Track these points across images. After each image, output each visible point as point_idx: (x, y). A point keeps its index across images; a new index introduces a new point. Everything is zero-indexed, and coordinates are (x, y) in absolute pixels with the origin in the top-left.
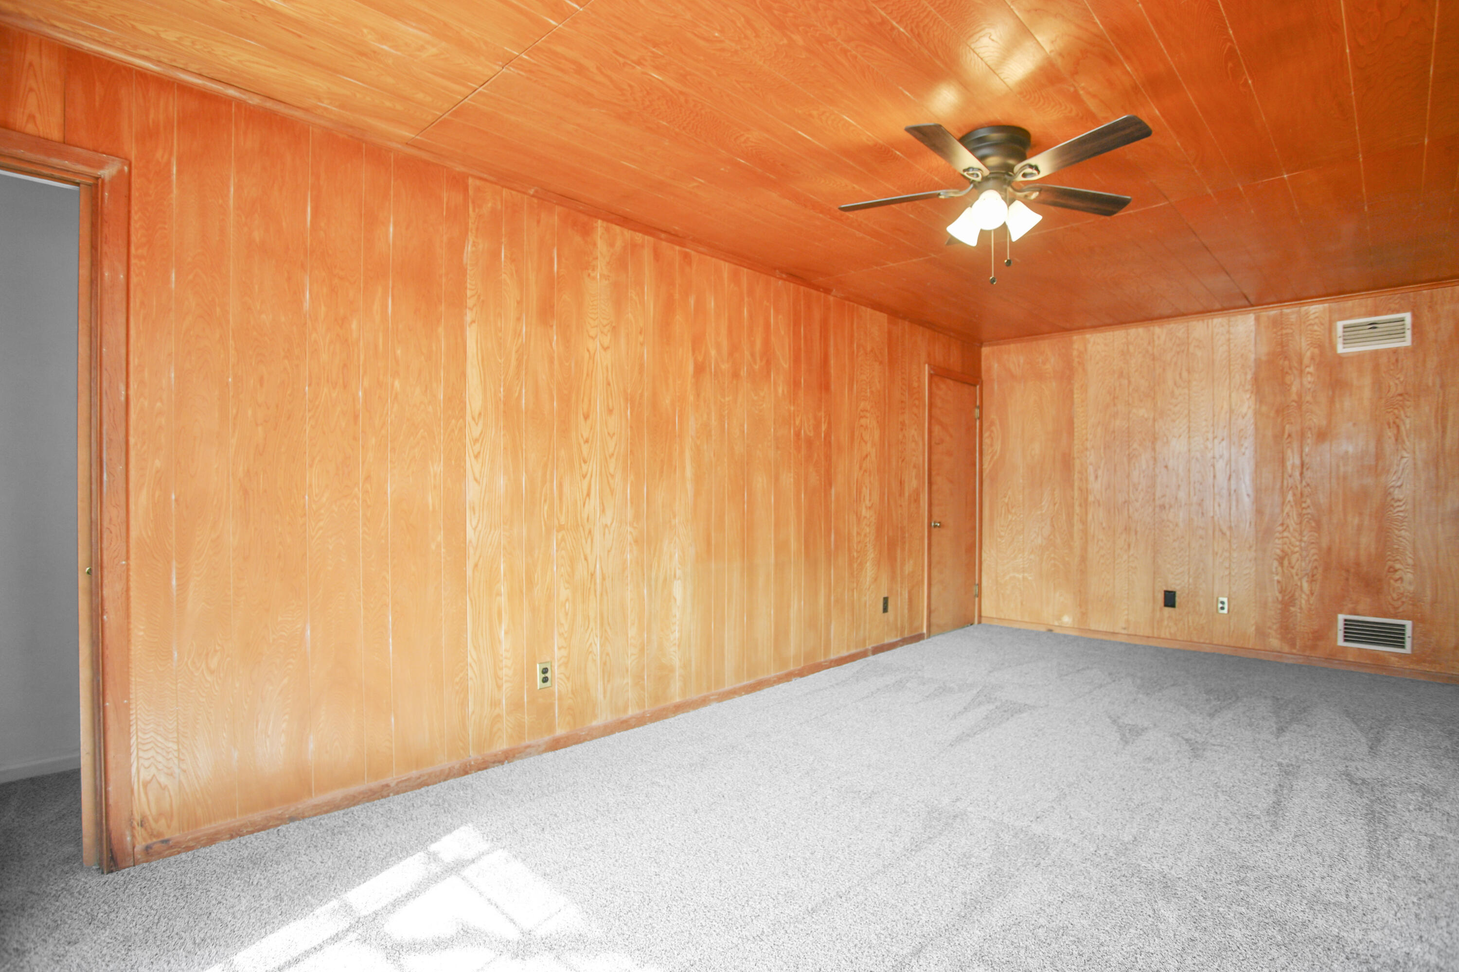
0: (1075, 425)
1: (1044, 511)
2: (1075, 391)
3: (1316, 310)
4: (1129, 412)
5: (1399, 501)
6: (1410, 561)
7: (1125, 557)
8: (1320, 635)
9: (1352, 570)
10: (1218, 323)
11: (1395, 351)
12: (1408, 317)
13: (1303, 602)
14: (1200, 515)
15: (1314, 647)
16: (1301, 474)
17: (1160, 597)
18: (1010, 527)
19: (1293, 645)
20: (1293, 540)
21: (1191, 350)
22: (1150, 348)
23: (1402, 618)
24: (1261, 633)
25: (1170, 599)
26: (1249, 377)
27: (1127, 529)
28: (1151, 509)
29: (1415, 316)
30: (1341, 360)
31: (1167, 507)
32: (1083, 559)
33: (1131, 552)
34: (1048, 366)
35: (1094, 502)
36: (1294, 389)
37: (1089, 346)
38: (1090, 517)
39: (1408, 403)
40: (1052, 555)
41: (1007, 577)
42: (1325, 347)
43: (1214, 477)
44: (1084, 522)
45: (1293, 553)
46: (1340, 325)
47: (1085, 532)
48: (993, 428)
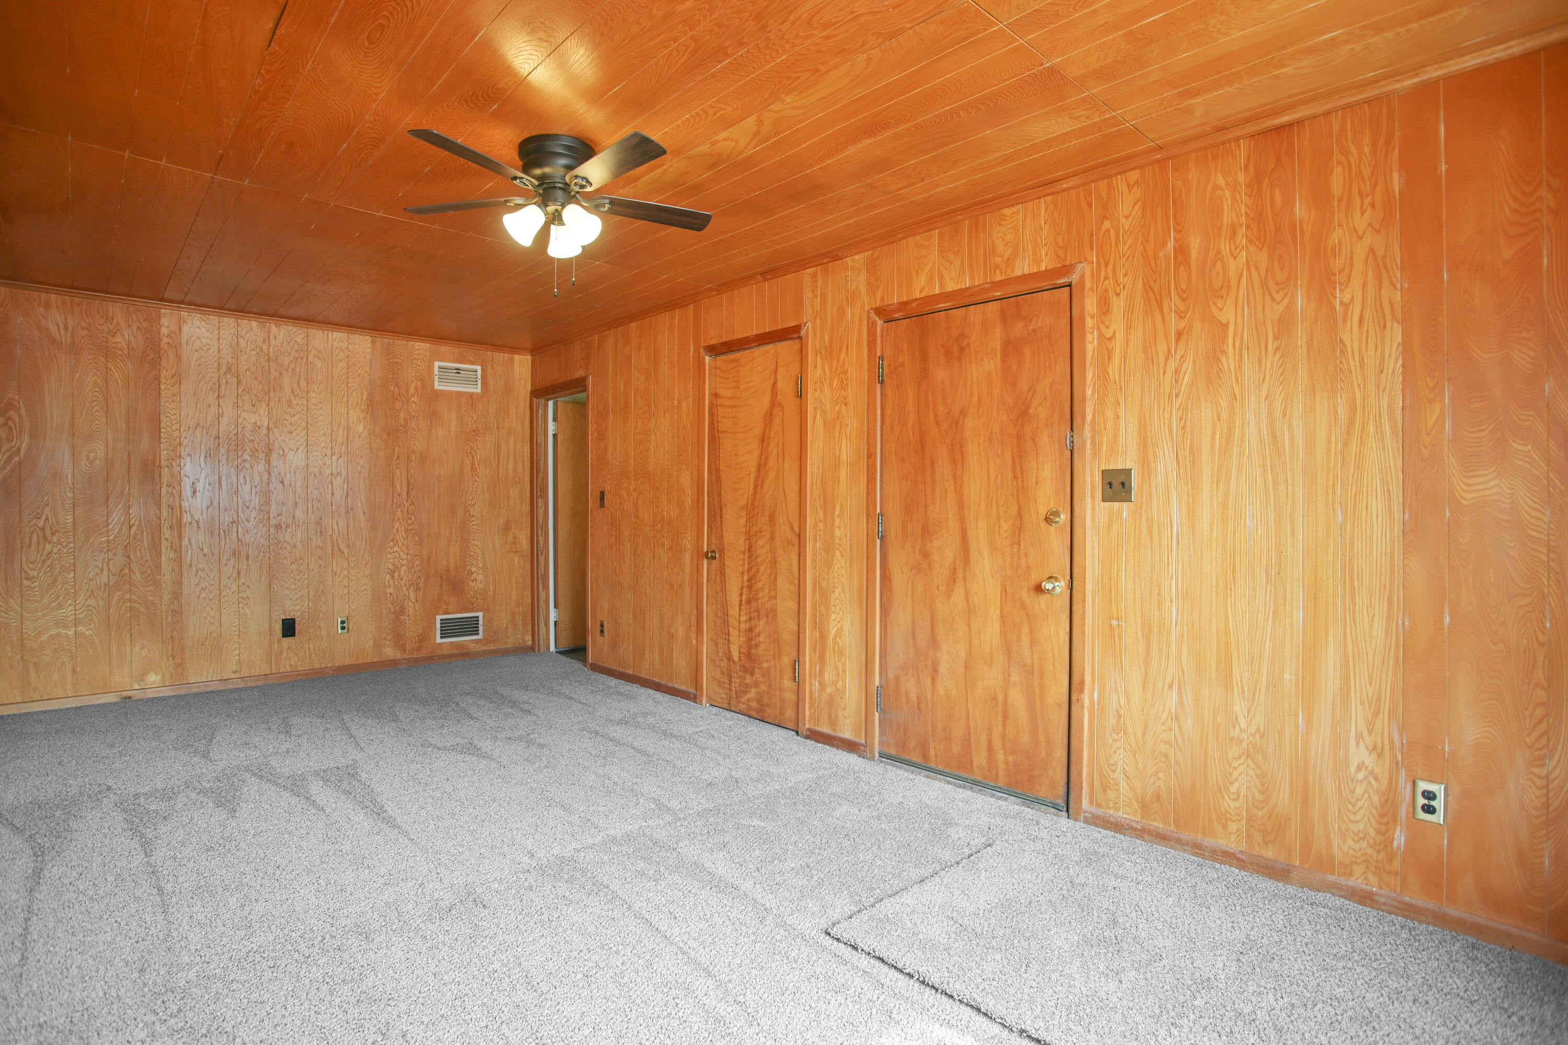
0: (163, 425)
1: (111, 538)
2: (163, 381)
3: (421, 347)
4: (238, 416)
5: (474, 516)
6: (481, 565)
7: (234, 587)
8: (424, 638)
9: (445, 577)
10: (338, 337)
11: (471, 395)
12: (479, 368)
13: (411, 609)
14: (319, 534)
15: (419, 648)
16: (408, 493)
17: (278, 627)
18: (48, 562)
19: (404, 649)
20: (402, 553)
21: (311, 358)
22: (265, 347)
23: (473, 611)
24: (378, 646)
25: (289, 628)
26: (365, 397)
27: (236, 554)
28: (265, 530)
29: (483, 369)
30: (437, 394)
31: (284, 526)
32: (177, 596)
33: (242, 581)
34: (119, 339)
35: (190, 523)
36: (402, 415)
37: (186, 328)
38: (185, 542)
39: (478, 438)
40: (128, 596)
41: (45, 637)
42: (426, 381)
43: (333, 494)
44: (177, 549)
45: (402, 566)
46: (437, 364)
47: (179, 561)
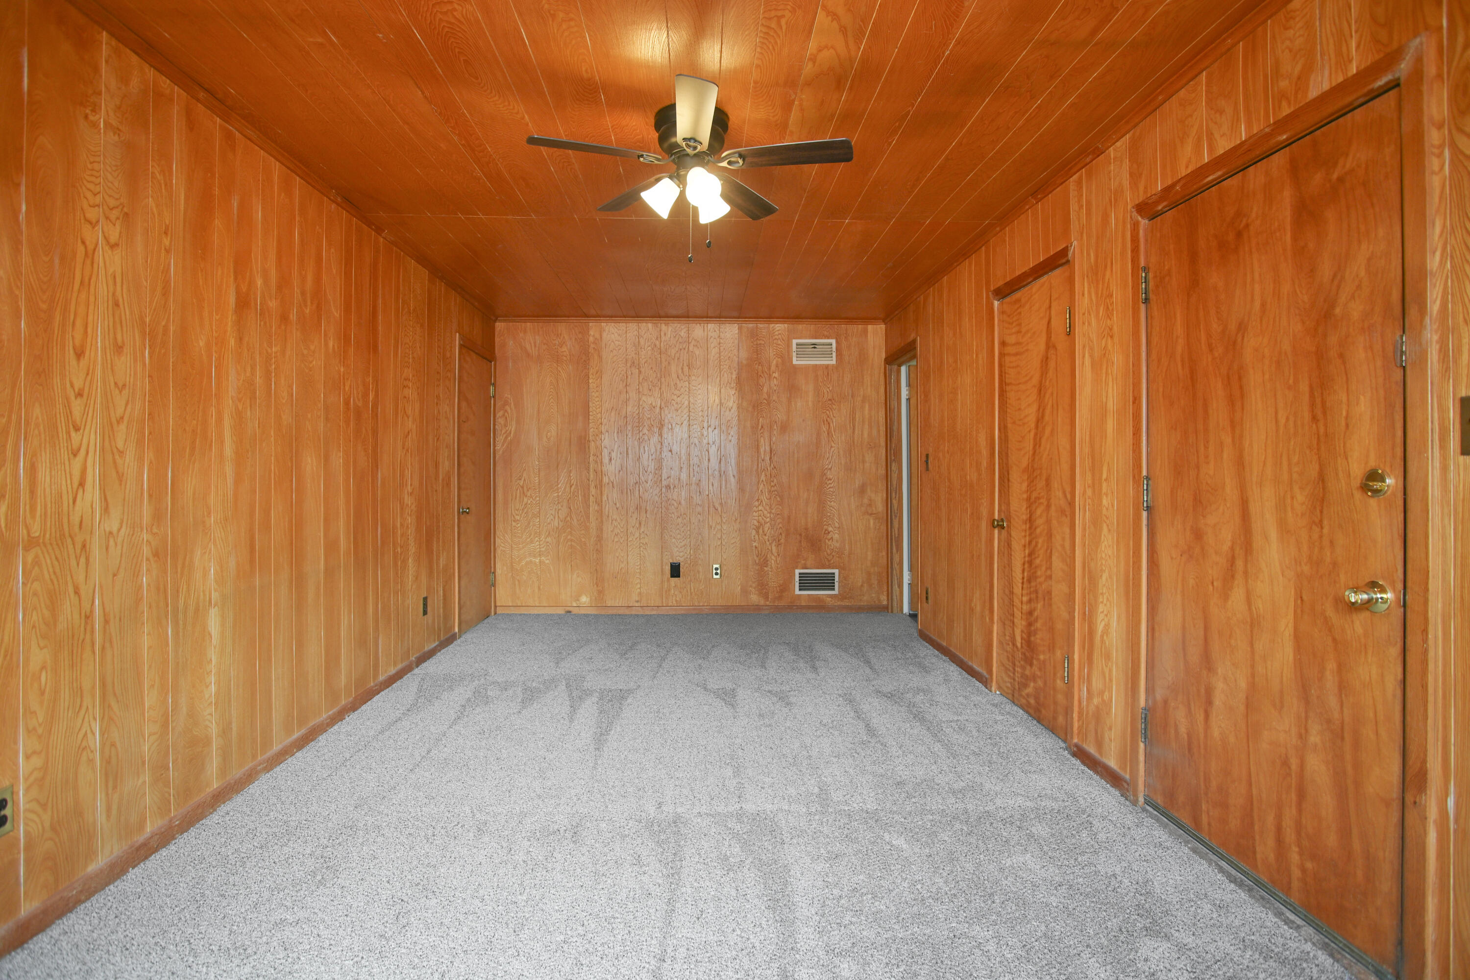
0: (591, 409)
1: (560, 494)
2: (591, 377)
3: (780, 328)
4: (640, 400)
5: (831, 480)
6: (837, 525)
7: (637, 535)
8: (785, 588)
9: (803, 534)
10: (712, 327)
11: (827, 367)
12: (833, 341)
13: (773, 562)
14: (698, 494)
15: (780, 598)
16: (770, 458)
17: (668, 569)
18: (525, 510)
19: (767, 598)
20: (765, 512)
21: (691, 349)
22: (657, 343)
23: (829, 567)
24: (745, 592)
25: (675, 571)
26: (734, 377)
27: (638, 508)
28: (658, 490)
29: (837, 342)
30: (796, 368)
31: (672, 487)
32: (599, 538)
33: (642, 530)
34: (564, 349)
35: (608, 484)
36: (765, 390)
37: (605, 335)
38: (604, 498)
39: (834, 407)
40: (569, 537)
41: (523, 563)
42: (785, 358)
43: (709, 460)
44: (599, 503)
45: (766, 523)
46: (795, 342)
47: (600, 512)
48: (507, 408)
